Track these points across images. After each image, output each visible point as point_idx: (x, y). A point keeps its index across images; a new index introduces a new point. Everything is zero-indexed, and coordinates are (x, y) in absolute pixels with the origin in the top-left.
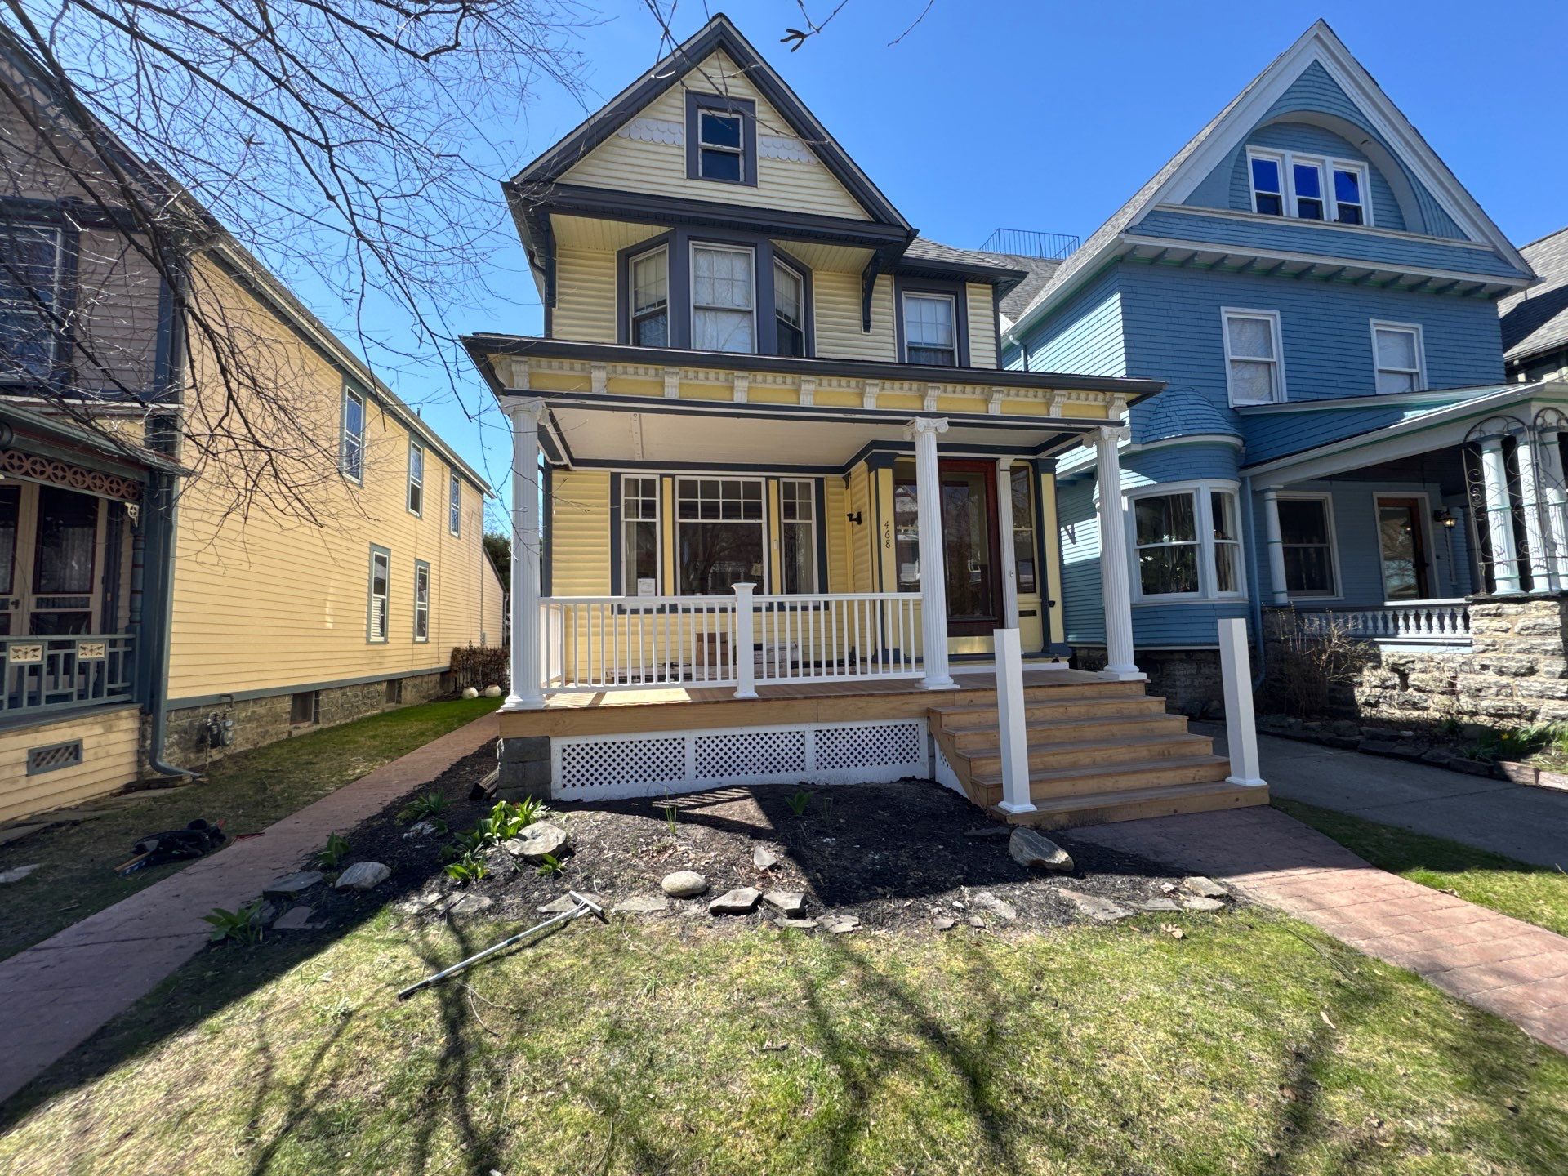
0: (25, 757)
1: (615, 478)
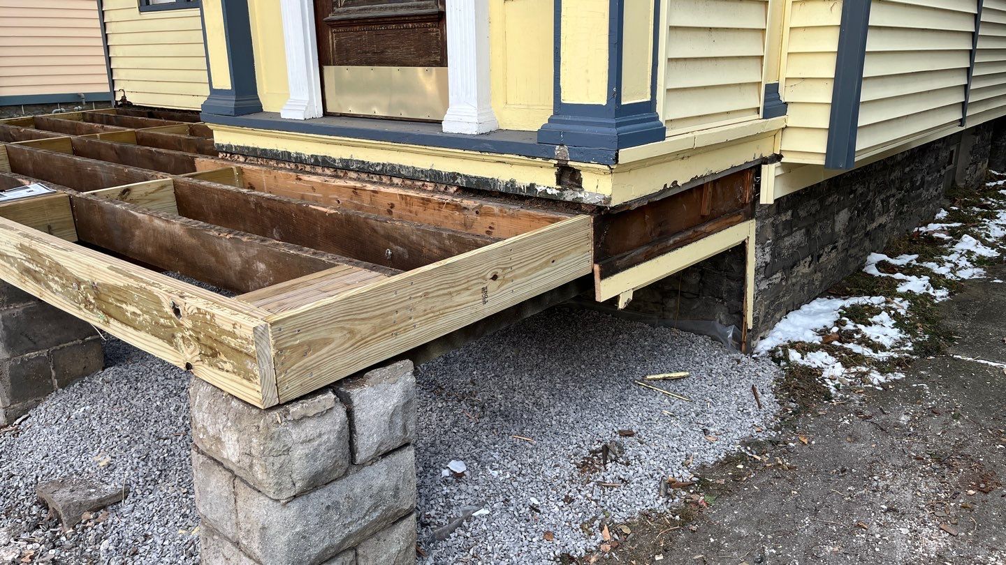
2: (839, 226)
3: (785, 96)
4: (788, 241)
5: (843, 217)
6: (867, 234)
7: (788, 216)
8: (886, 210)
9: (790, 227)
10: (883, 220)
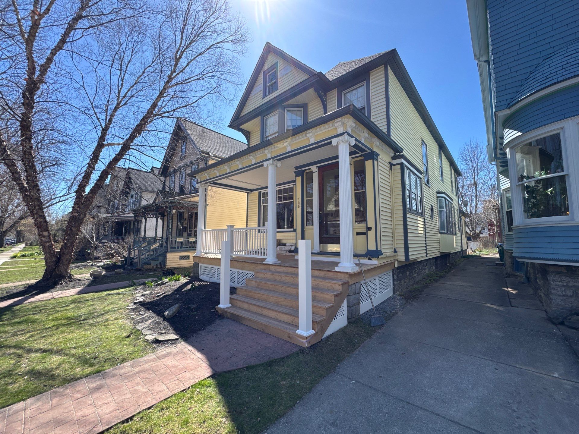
0: (179, 257)
1: (260, 193)
2: (407, 275)
3: (397, 250)
4: (400, 275)
5: (408, 273)
6: (413, 277)
7: (399, 271)
8: (415, 273)
9: (400, 273)
10: (415, 275)
